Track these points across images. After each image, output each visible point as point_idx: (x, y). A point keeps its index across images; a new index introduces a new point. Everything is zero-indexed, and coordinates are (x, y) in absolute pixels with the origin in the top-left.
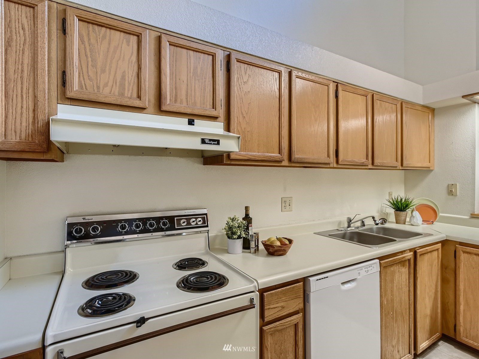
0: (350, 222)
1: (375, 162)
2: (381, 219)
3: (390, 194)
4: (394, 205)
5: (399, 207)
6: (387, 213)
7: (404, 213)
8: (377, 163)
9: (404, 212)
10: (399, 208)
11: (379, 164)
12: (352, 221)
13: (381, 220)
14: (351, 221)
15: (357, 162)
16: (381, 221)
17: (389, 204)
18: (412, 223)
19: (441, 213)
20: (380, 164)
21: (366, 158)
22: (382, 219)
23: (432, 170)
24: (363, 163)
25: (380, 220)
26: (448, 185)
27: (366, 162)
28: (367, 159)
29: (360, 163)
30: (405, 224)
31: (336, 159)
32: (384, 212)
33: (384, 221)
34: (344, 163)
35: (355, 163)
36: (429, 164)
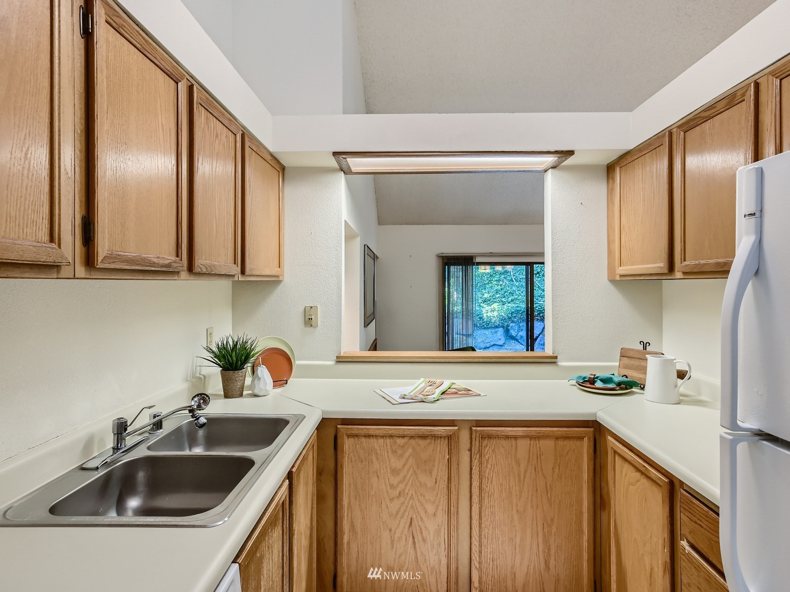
0: (121, 434)
1: (196, 265)
2: (195, 397)
3: (209, 334)
4: (222, 359)
5: (231, 361)
6: (204, 376)
7: (240, 373)
8: (201, 266)
9: (240, 371)
10: (231, 364)
11: (204, 270)
12: (129, 429)
13: (196, 399)
14: (126, 430)
15: (154, 263)
16: (196, 401)
17: (208, 355)
18: (257, 392)
19: (298, 360)
20: (206, 268)
21: (174, 252)
22: (197, 395)
23: (280, 282)
24: (169, 266)
25: (193, 399)
26: (305, 308)
27: (175, 262)
28: (177, 256)
29: (162, 266)
30: (241, 395)
31: (84, 249)
32: (198, 375)
33: (204, 399)
34: (112, 266)
35: (148, 266)
36: (279, 269)
